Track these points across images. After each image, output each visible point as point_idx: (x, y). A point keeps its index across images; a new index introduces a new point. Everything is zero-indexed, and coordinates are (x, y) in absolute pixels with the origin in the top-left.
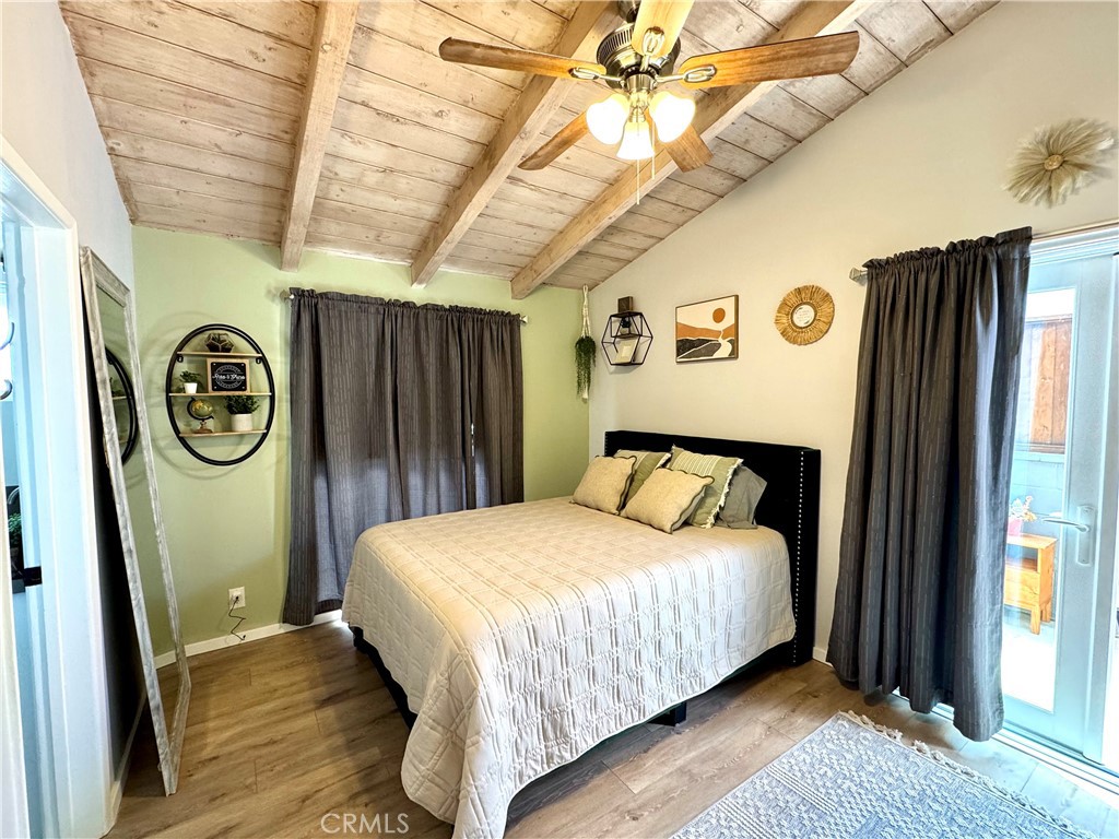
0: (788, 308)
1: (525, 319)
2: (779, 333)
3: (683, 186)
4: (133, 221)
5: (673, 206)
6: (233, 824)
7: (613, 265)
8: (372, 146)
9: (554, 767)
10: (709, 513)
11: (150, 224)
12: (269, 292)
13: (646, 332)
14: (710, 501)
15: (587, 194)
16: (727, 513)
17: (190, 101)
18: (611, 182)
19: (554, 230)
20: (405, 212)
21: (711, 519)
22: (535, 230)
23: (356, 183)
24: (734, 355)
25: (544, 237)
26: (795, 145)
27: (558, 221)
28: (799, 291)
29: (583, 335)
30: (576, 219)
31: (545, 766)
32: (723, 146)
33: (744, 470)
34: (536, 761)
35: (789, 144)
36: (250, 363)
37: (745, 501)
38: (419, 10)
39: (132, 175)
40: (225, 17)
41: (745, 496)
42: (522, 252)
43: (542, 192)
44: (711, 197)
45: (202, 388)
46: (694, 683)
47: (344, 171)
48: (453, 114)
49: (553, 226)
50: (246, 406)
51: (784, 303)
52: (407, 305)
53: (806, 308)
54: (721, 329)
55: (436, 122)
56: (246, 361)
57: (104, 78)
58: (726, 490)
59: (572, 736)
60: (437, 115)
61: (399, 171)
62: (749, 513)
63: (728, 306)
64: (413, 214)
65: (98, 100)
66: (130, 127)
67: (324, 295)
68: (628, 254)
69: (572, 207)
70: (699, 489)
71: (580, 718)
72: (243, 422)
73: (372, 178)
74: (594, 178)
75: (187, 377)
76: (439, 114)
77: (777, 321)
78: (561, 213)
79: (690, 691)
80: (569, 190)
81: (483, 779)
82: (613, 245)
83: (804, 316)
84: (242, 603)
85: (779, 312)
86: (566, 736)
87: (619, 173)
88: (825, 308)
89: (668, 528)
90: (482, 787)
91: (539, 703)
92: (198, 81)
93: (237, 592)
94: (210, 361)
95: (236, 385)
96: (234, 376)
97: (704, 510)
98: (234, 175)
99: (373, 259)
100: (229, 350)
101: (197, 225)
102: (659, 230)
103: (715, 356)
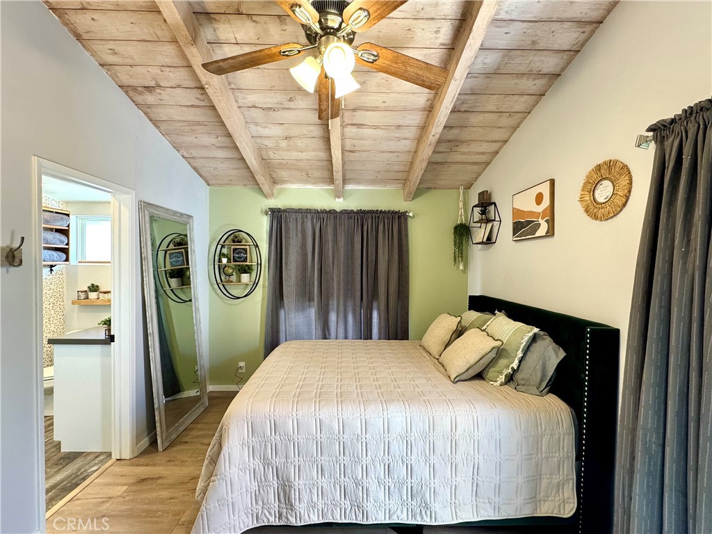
0: (591, 186)
1: (411, 214)
2: (582, 210)
3: (495, 97)
4: (208, 185)
5: (498, 114)
6: (164, 476)
7: (476, 168)
8: (272, 127)
9: (282, 523)
10: (501, 373)
11: (213, 184)
12: (262, 211)
13: (497, 219)
14: (503, 362)
15: (416, 122)
16: (519, 376)
17: (193, 128)
18: (429, 109)
19: (409, 152)
20: (312, 158)
21: (502, 378)
22: (396, 154)
23: (277, 148)
24: (551, 233)
25: (406, 158)
26: (597, 28)
27: (407, 145)
28: (599, 168)
29: (459, 222)
30: (419, 140)
31: (277, 519)
32: (510, 54)
33: (544, 339)
34: (270, 513)
35: (588, 29)
36: (250, 249)
37: (539, 367)
38: (244, 48)
39: (195, 165)
40: (179, 86)
41: (541, 363)
42: (397, 170)
43: (383, 129)
44: (531, 100)
45: (229, 261)
46: (423, 513)
47: (269, 143)
48: (297, 97)
49: (407, 149)
50: (247, 270)
51: (587, 183)
52: (332, 212)
53: (607, 183)
54: (540, 211)
55: (291, 105)
56: (248, 247)
57: (163, 126)
58: (520, 354)
59: (298, 509)
60: (290, 101)
61: (294, 137)
62: (542, 381)
63: (545, 189)
64: (316, 158)
65: (166, 136)
66: (183, 145)
67: (285, 211)
68: (483, 158)
69: (412, 133)
70: (488, 349)
71: (305, 497)
72: (245, 278)
73: (284, 144)
74: (414, 110)
75: (224, 256)
76: (291, 100)
77: (581, 200)
78: (406, 139)
79: (418, 518)
80: (401, 123)
81: (212, 505)
82: (464, 153)
83: (604, 192)
84: (244, 371)
85: (583, 190)
86: (292, 505)
87: (430, 102)
88: (624, 181)
89: (452, 378)
90: (210, 510)
91: (275, 474)
92: (190, 118)
93: (242, 364)
94: (233, 247)
95: (243, 259)
96: (242, 255)
97: (496, 369)
98: (228, 157)
99: (313, 187)
100: (240, 242)
101: (229, 182)
102: (498, 135)
103: (537, 235)
